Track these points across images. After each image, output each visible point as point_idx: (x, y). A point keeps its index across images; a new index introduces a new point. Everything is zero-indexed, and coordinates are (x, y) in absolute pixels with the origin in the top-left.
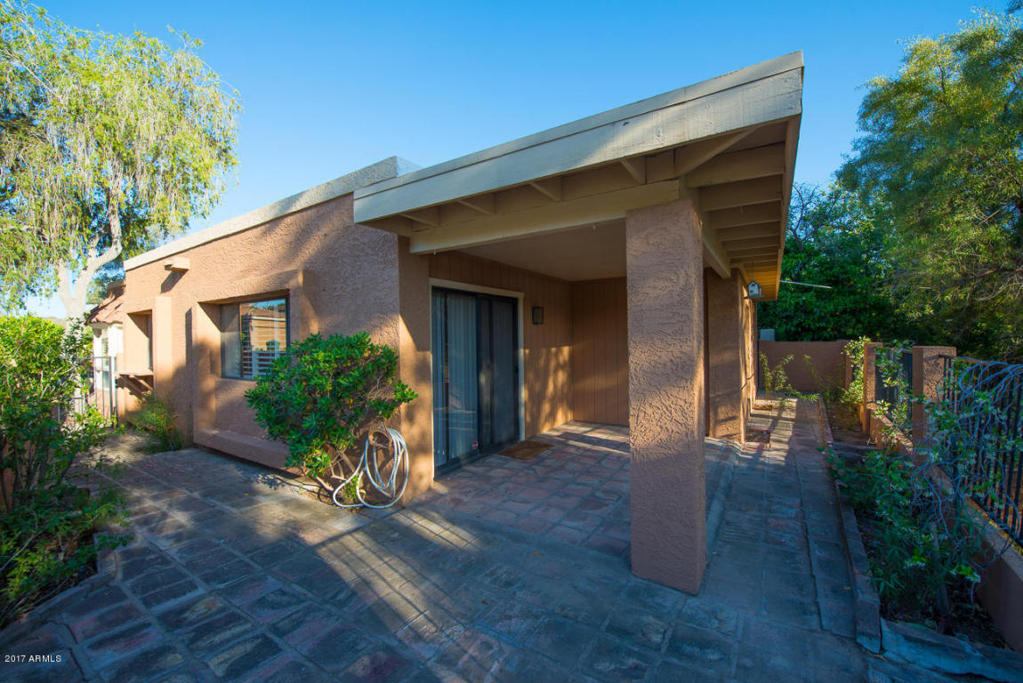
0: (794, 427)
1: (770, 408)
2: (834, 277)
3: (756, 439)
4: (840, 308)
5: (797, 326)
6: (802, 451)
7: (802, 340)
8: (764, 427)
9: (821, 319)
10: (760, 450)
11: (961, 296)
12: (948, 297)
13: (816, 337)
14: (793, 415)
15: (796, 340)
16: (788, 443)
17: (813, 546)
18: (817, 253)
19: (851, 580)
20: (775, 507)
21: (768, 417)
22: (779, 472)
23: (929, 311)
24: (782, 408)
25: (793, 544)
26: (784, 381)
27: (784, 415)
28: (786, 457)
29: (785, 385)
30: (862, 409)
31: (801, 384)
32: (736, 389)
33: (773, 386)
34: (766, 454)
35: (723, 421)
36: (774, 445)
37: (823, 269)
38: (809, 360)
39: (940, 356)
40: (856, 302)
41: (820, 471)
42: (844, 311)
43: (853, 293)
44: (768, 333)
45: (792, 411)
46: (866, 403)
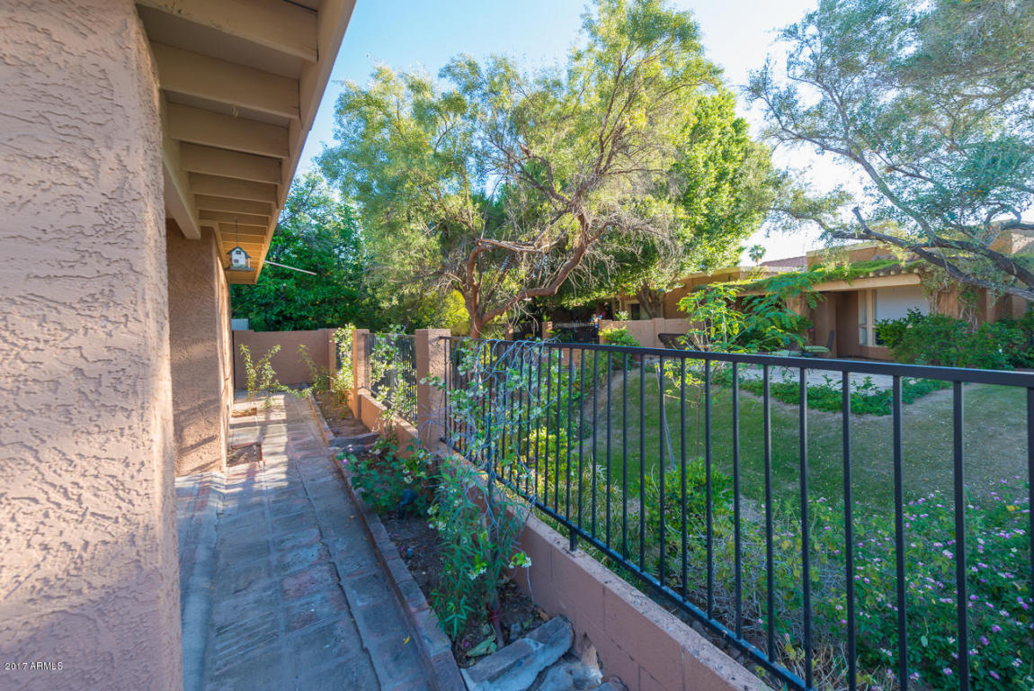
0: (289, 430)
1: (254, 412)
2: (313, 265)
3: (242, 459)
4: (320, 298)
5: (277, 315)
6: (305, 457)
7: (283, 330)
8: (250, 437)
9: (303, 307)
10: (251, 474)
11: (414, 291)
12: (406, 292)
13: (298, 327)
14: (283, 416)
15: (277, 330)
16: (285, 453)
17: (351, 594)
18: (295, 239)
19: (409, 625)
20: (289, 558)
21: (253, 424)
22: (284, 497)
23: (395, 302)
24: (268, 410)
25: (326, 610)
26: (270, 377)
27: (273, 417)
28: (287, 473)
29: (273, 381)
30: (351, 397)
31: (293, 378)
32: (213, 397)
33: (258, 384)
34: (259, 477)
35: (193, 447)
36: (269, 460)
37: (302, 257)
38: (304, 349)
39: (441, 338)
40: (333, 292)
41: (330, 478)
42: (323, 301)
43: (329, 283)
44: (242, 323)
45: (282, 410)
46: (357, 389)
